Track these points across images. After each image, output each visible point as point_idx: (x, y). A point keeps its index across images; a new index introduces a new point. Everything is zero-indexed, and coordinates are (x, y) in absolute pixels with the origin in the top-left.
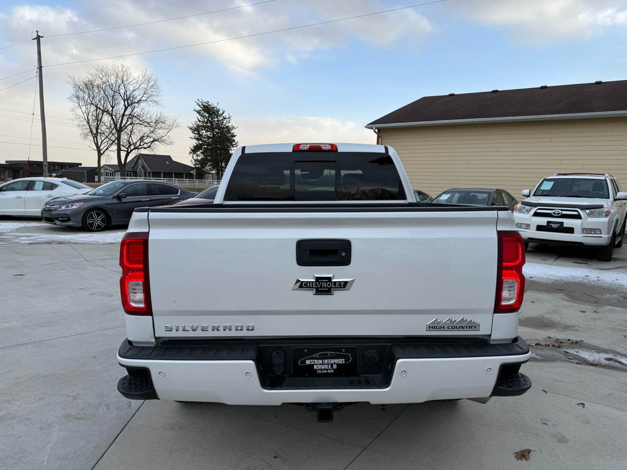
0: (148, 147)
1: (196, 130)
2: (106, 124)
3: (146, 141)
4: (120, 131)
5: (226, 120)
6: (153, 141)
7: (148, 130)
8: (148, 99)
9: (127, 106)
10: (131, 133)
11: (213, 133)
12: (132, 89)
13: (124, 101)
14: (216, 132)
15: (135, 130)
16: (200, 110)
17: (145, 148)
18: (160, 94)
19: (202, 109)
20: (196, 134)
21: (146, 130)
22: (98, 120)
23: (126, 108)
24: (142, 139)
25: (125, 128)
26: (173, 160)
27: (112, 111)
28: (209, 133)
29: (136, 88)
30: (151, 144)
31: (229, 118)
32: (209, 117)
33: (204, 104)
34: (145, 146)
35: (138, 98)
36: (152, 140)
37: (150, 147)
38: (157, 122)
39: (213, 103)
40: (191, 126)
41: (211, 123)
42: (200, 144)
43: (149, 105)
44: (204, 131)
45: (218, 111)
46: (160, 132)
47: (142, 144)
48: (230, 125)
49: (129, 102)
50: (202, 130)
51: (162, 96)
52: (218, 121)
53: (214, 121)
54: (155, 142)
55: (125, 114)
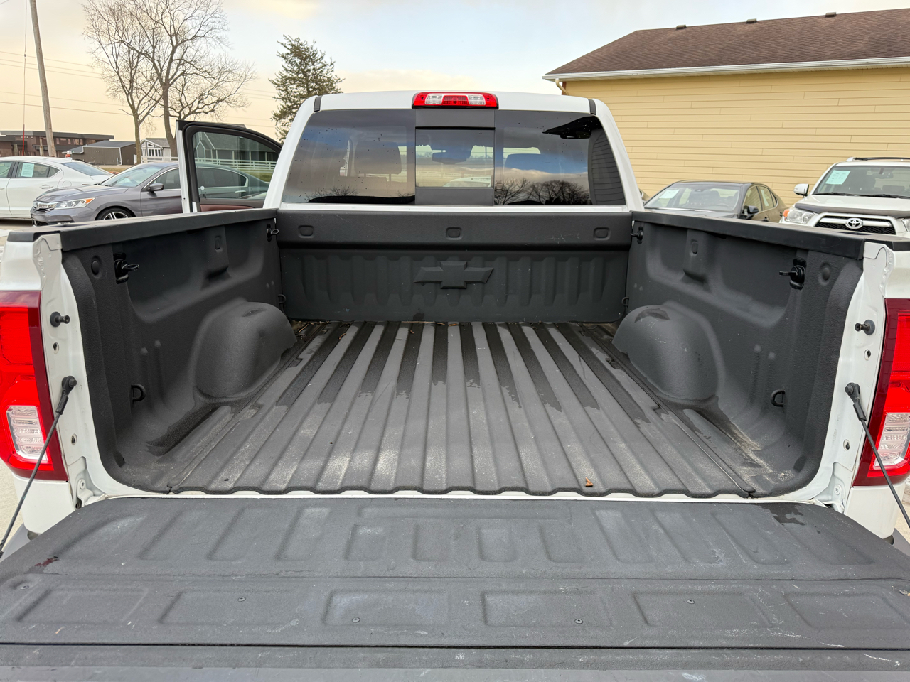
0: (211, 111)
1: (283, 84)
2: (145, 73)
3: (206, 101)
4: (166, 86)
5: (328, 67)
6: (218, 101)
7: (210, 84)
8: (207, 35)
9: (175, 44)
10: (183, 88)
11: (308, 89)
12: (182, 17)
13: (171, 36)
14: (312, 88)
15: (189, 83)
16: (288, 54)
17: (207, 113)
18: (225, 27)
19: (289, 52)
20: (282, 90)
21: (206, 83)
22: (133, 68)
23: (174, 48)
24: (200, 97)
25: (175, 80)
27: (154, 52)
28: (301, 89)
29: (188, 16)
30: (215, 106)
31: (331, 64)
32: (300, 63)
33: (293, 43)
34: (206, 109)
35: (193, 32)
36: (215, 99)
37: (213, 110)
38: (221, 72)
39: (307, 41)
40: (274, 78)
41: (305, 73)
42: (289, 107)
43: (209, 45)
44: (294, 86)
45: (315, 54)
46: (228, 87)
47: (201, 106)
48: (333, 75)
49: (178, 39)
50: (291, 84)
51: (228, 30)
52: (314, 69)
53: (309, 71)
54: (220, 103)
55: (174, 58)
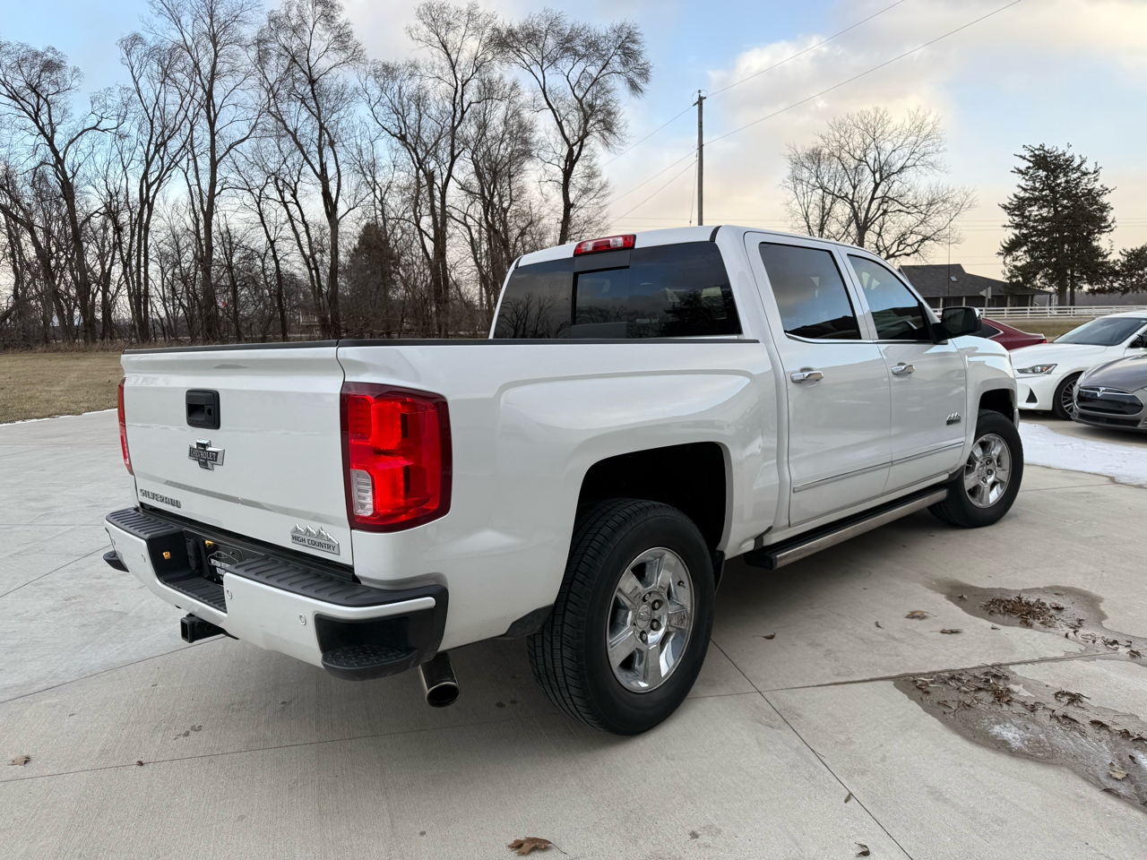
0: (913, 253)
1: (1018, 207)
2: (840, 218)
3: (909, 241)
4: (863, 228)
5: (1089, 176)
6: (922, 241)
7: (915, 220)
8: (918, 163)
9: (878, 181)
10: (881, 229)
11: (1055, 210)
13: (874, 173)
14: (1061, 206)
15: (889, 223)
16: (1029, 168)
17: (908, 255)
18: (941, 149)
19: (1031, 165)
20: (1016, 215)
21: (909, 220)
22: (825, 215)
23: (877, 185)
24: (901, 239)
25: (872, 223)
26: (967, 271)
27: (853, 194)
28: (1045, 210)
29: (897, 146)
30: (919, 245)
31: (1095, 172)
32: (1046, 177)
33: (1037, 152)
34: (908, 250)
35: (899, 165)
36: (920, 237)
37: (917, 251)
38: (930, 204)
40: (1006, 202)
41: (1052, 190)
42: (1024, 235)
43: (919, 174)
44: (1036, 208)
45: (1071, 160)
46: (937, 221)
47: (902, 247)
48: (1097, 186)
49: (883, 173)
50: (1031, 206)
51: (945, 150)
52: (1067, 182)
53: (1059, 185)
54: (926, 242)
55: (875, 197)
